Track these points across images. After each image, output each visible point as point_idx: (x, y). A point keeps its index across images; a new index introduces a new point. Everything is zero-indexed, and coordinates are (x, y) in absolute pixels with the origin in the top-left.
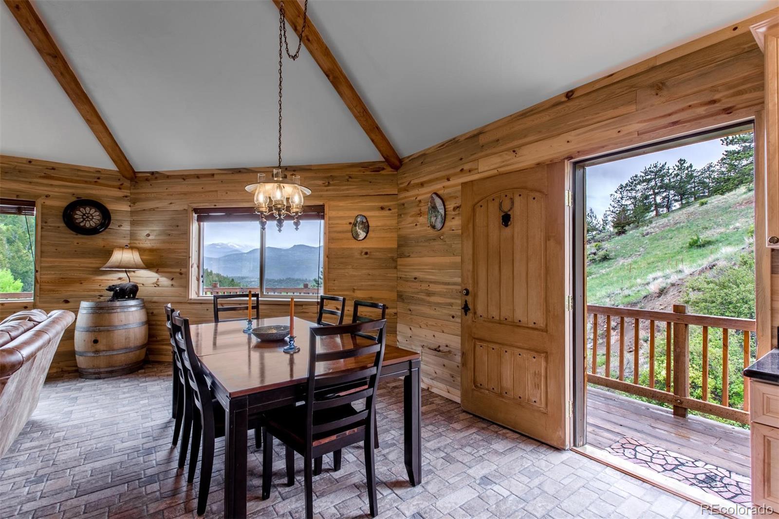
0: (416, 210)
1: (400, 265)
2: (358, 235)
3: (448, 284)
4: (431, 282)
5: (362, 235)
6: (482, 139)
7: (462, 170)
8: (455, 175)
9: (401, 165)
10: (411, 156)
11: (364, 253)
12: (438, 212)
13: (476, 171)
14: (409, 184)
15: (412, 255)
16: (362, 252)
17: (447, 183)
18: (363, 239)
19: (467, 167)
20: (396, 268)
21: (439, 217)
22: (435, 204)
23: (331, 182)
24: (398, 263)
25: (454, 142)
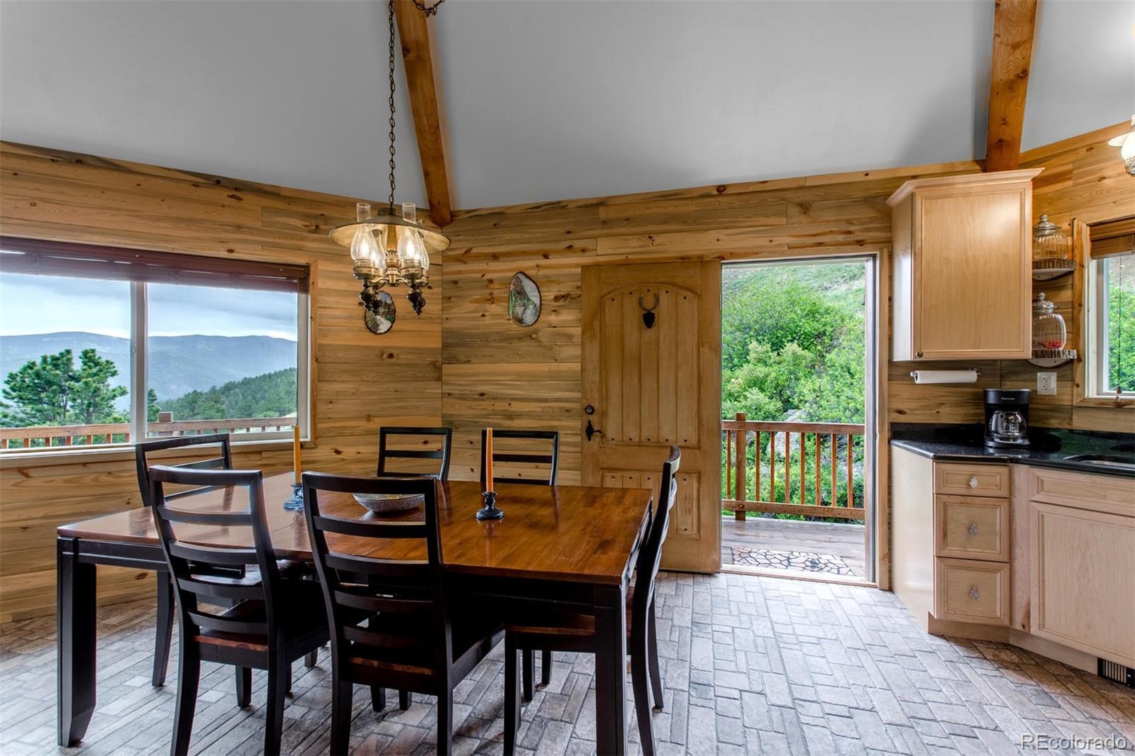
0: (485, 293)
1: (449, 375)
2: (377, 325)
3: (546, 400)
4: (513, 399)
5: (384, 325)
6: (603, 213)
7: (570, 247)
8: (557, 252)
9: (452, 221)
10: (474, 211)
11: (385, 356)
12: (529, 300)
13: (594, 253)
14: (467, 252)
15: (473, 360)
16: (383, 354)
17: (543, 262)
18: (386, 332)
19: (578, 244)
20: (439, 379)
21: (531, 307)
22: (523, 288)
23: (322, 227)
24: (444, 372)
25: (557, 208)
